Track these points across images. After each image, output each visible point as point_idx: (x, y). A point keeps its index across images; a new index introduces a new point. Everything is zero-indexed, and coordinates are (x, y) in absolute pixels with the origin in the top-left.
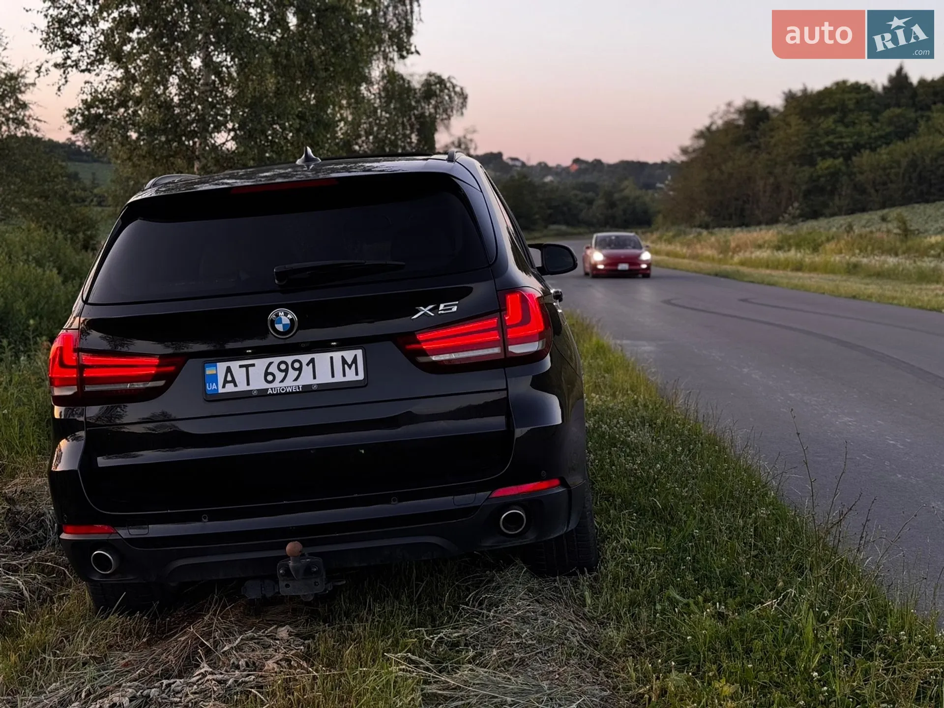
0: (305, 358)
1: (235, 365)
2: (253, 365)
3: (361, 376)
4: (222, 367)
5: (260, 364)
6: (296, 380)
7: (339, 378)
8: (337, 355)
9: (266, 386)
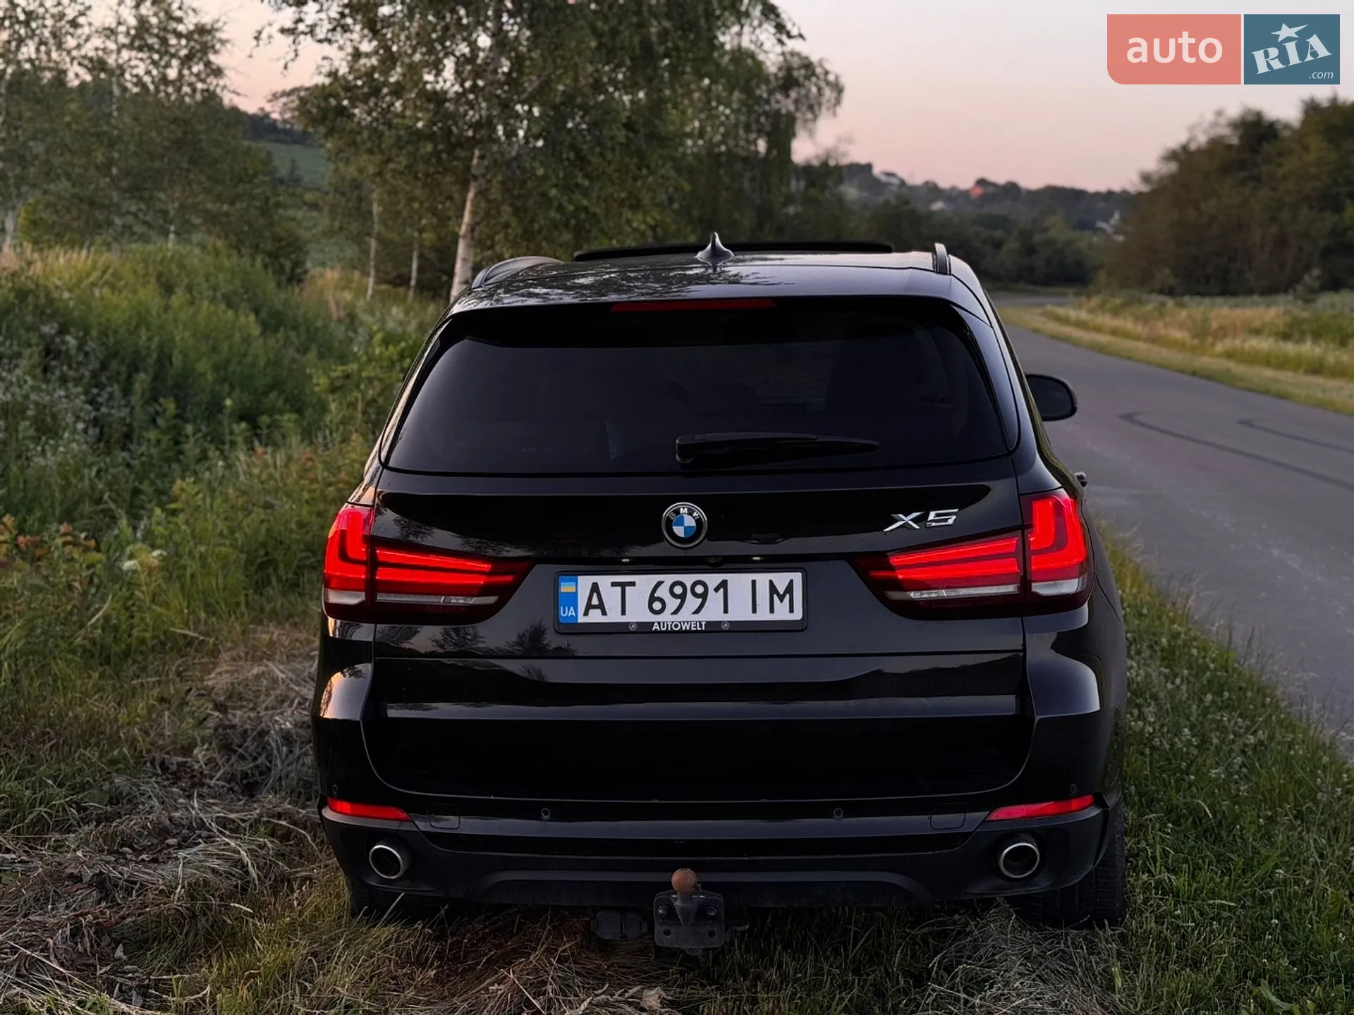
0: (713, 579)
1: (604, 581)
2: (633, 584)
3: (798, 615)
4: (585, 582)
5: (644, 582)
6: (697, 612)
7: (763, 615)
8: (763, 579)
9: (651, 618)
